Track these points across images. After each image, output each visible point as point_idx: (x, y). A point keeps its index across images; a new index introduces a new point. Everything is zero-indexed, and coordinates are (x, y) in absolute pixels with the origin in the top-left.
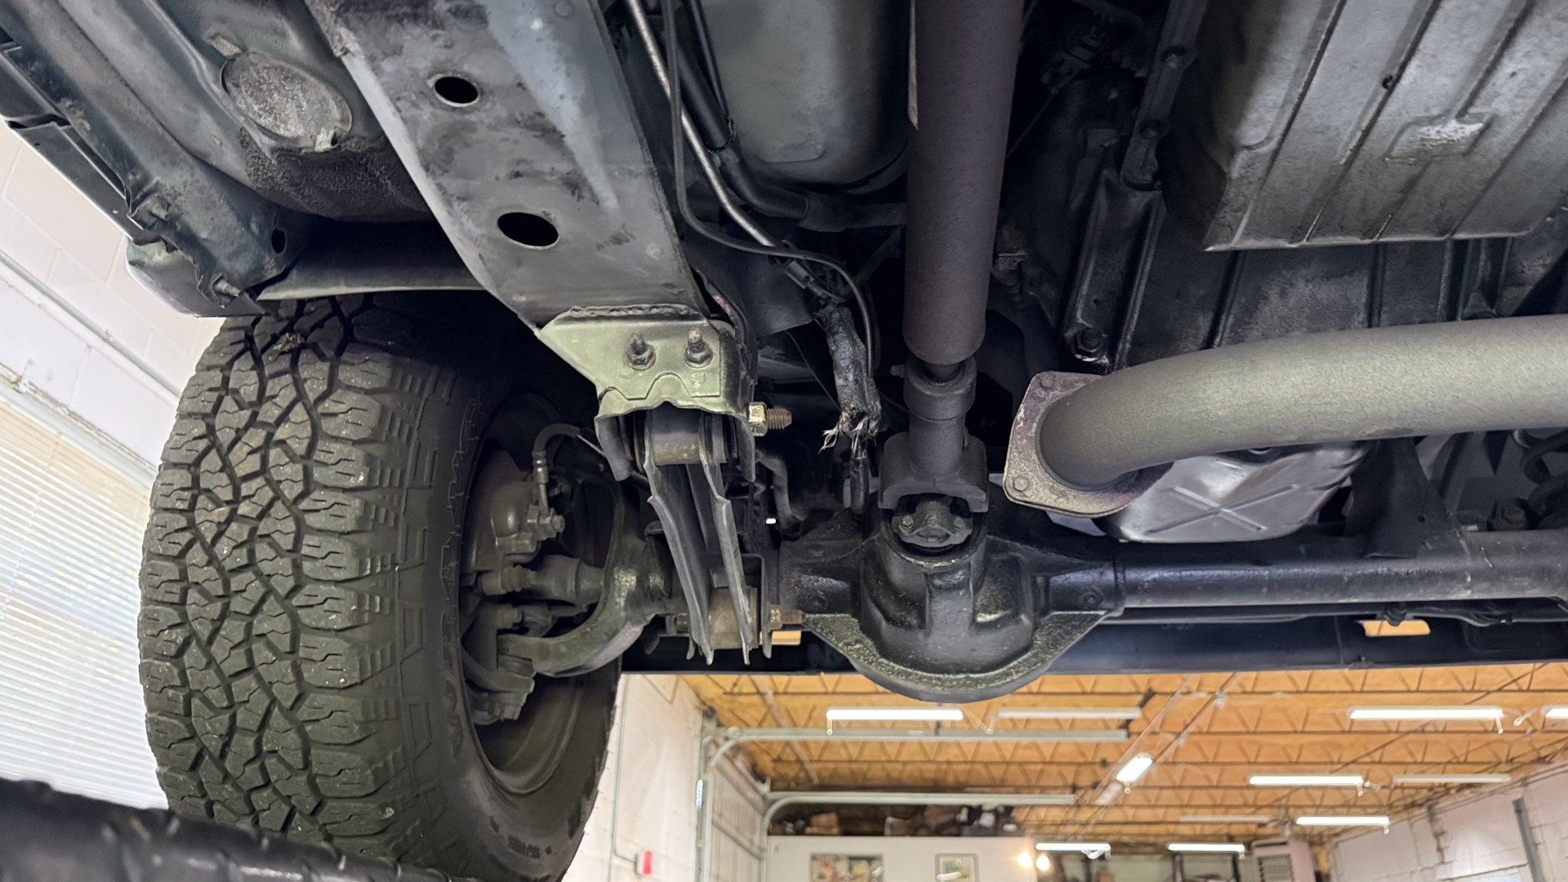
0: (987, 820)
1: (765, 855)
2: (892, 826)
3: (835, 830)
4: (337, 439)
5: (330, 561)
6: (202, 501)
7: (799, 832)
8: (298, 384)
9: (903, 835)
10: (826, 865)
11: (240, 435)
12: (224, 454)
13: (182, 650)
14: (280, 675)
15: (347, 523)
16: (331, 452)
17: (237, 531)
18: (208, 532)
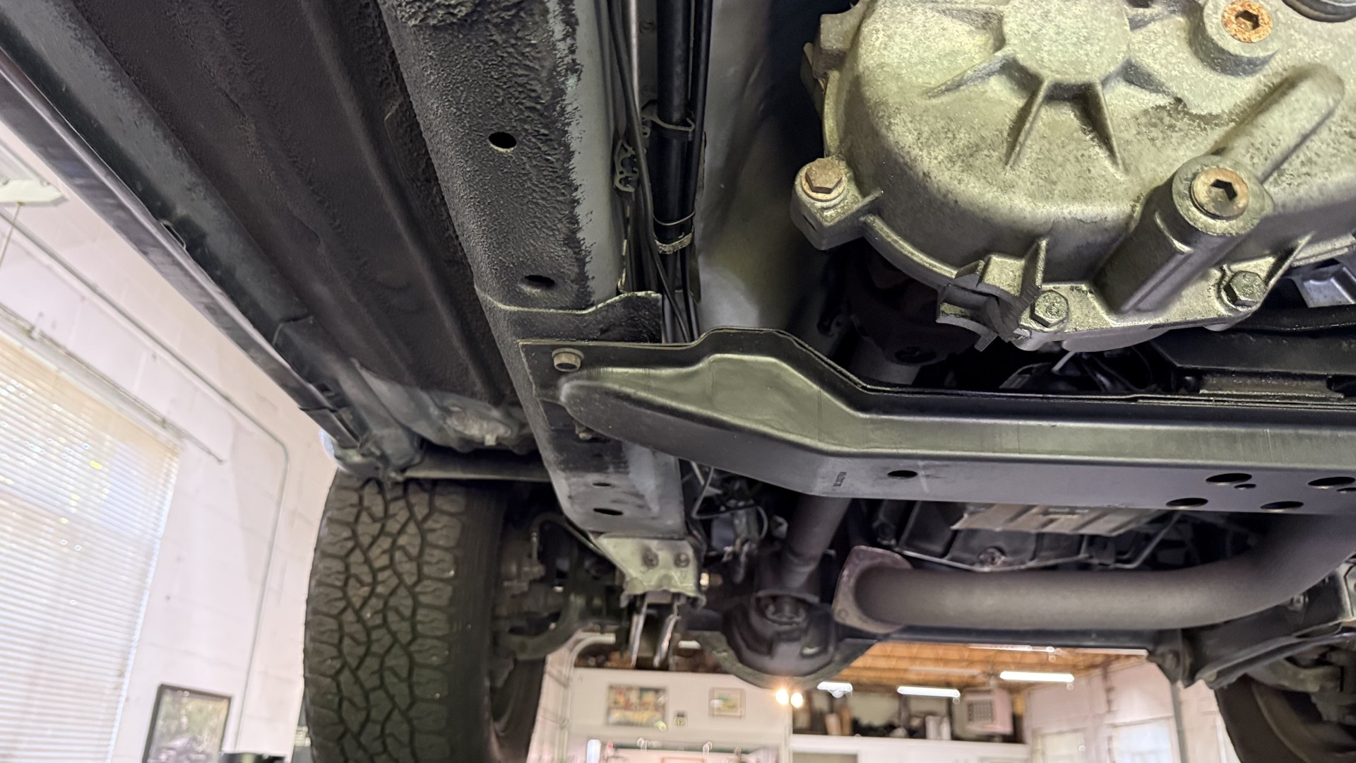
1: (570, 684)
4: (436, 547)
5: (434, 625)
6: (352, 582)
7: (600, 666)
8: (410, 507)
9: (683, 671)
10: (620, 693)
11: (375, 540)
12: (365, 552)
13: (339, 672)
14: (400, 691)
15: (444, 601)
16: (433, 555)
17: (375, 603)
18: (357, 602)
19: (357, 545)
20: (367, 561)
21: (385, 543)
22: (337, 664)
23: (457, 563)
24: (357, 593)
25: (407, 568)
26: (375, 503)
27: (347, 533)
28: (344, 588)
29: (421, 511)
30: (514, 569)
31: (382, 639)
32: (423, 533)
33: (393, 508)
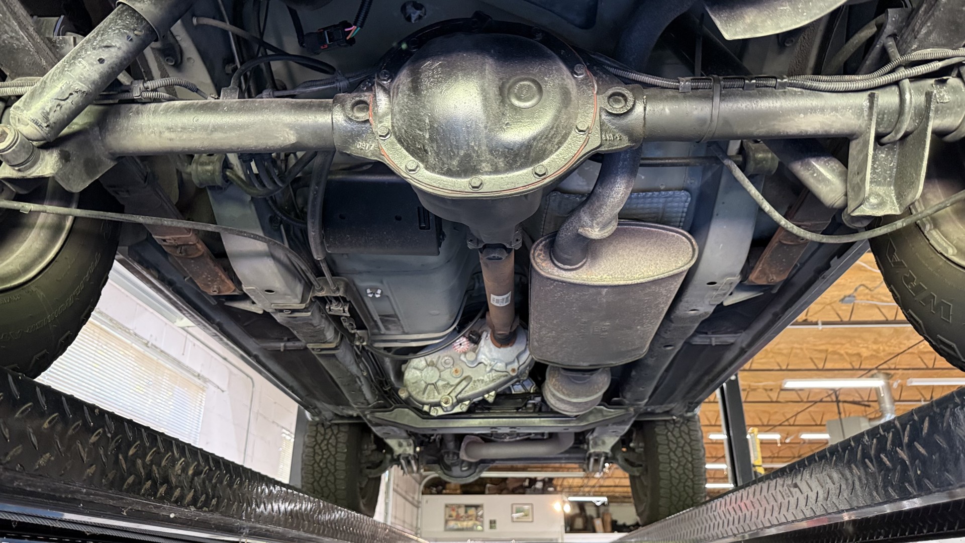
0: (539, 485)
1: (420, 505)
2: (489, 488)
3: (459, 491)
4: (341, 442)
5: (341, 466)
6: (316, 455)
7: (439, 493)
8: (332, 430)
9: (495, 494)
10: (453, 510)
11: (322, 441)
12: (320, 445)
13: (314, 482)
14: (332, 487)
15: (344, 459)
16: (340, 445)
17: (324, 461)
18: (318, 461)
19: (317, 443)
20: (320, 448)
21: (325, 442)
22: (313, 480)
23: (347, 447)
24: (318, 458)
25: (332, 450)
26: (322, 430)
27: (314, 440)
28: (314, 457)
29: (335, 432)
30: (366, 447)
31: (326, 471)
32: (336, 438)
33: (327, 431)
